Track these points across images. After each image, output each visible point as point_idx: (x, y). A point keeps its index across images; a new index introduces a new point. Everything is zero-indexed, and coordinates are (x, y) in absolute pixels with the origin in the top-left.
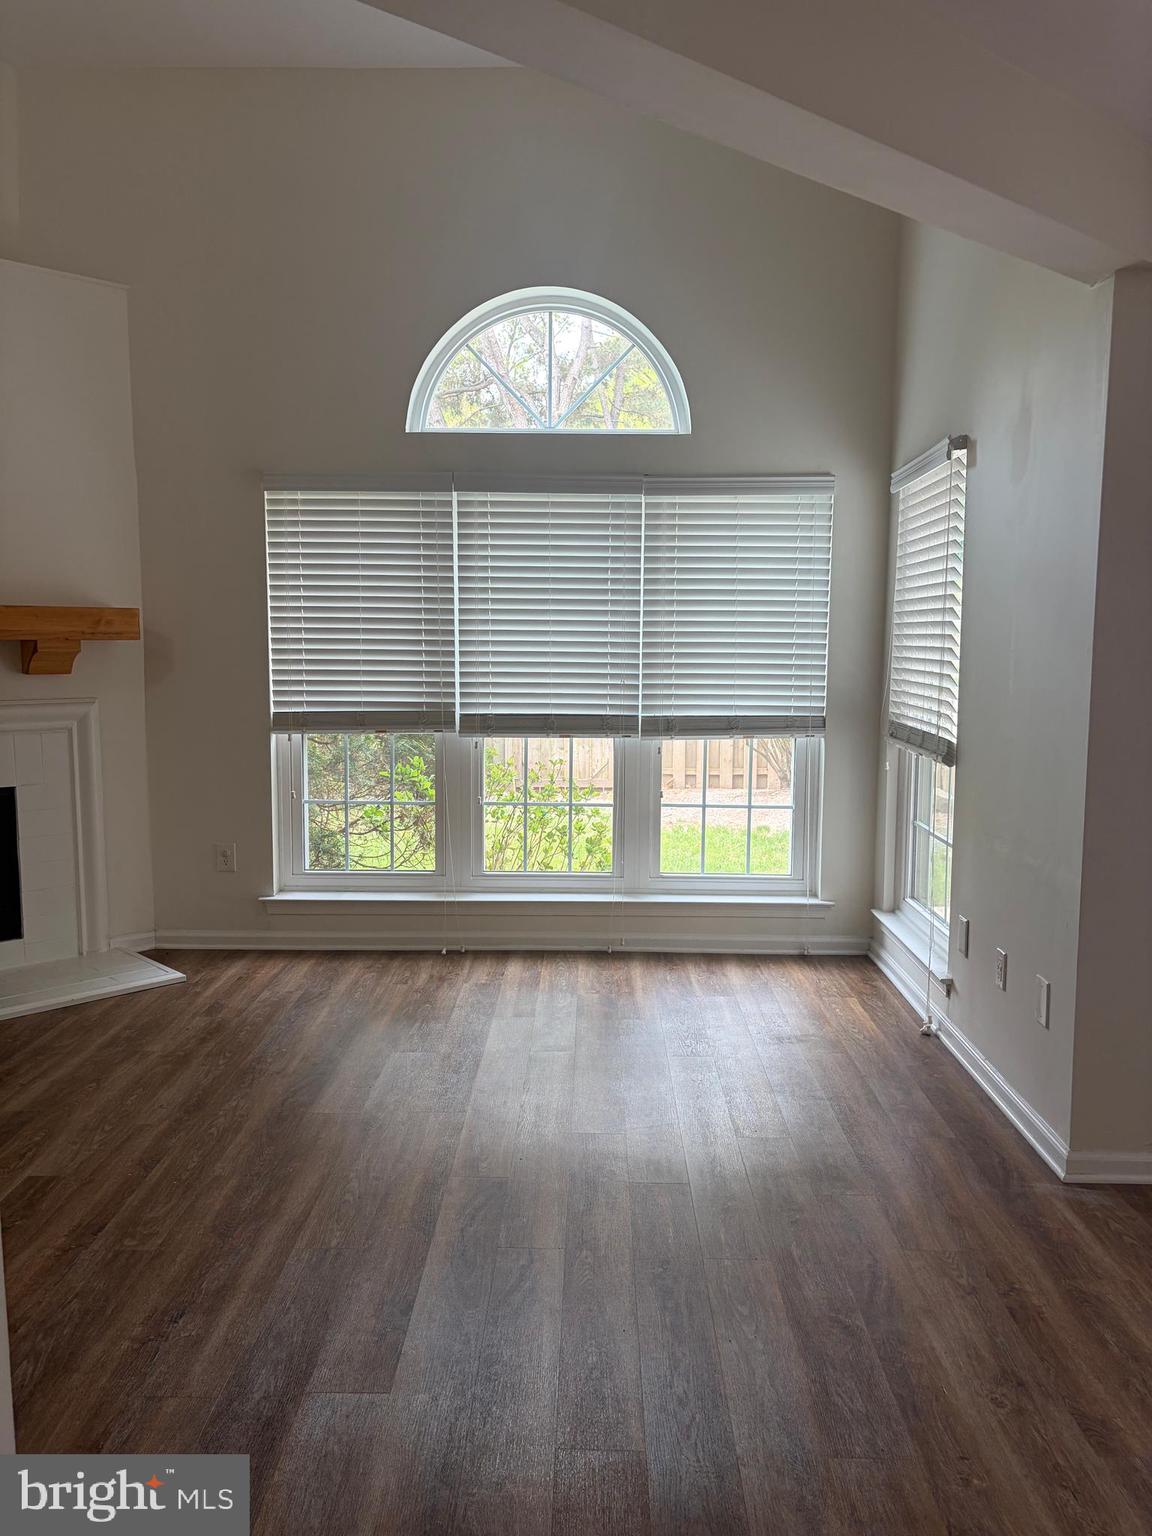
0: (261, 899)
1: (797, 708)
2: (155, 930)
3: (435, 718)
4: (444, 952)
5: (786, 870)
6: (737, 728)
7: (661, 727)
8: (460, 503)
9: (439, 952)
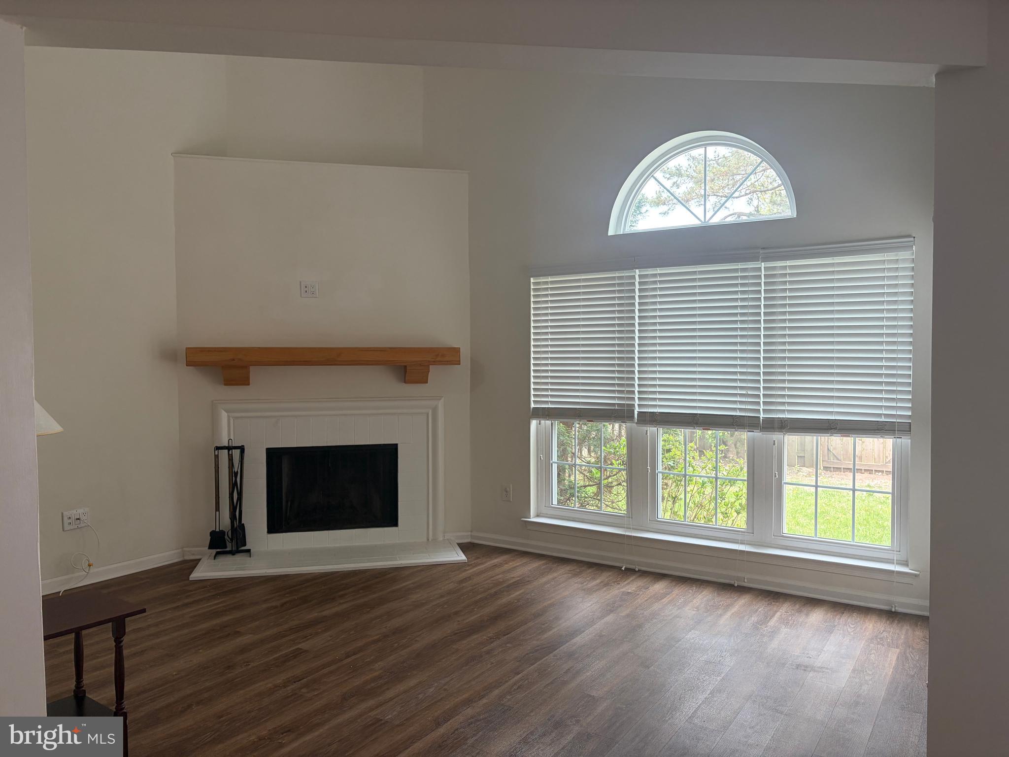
0: (522, 519)
1: (886, 415)
2: (471, 532)
3: (621, 414)
4: (623, 569)
5: (887, 542)
6: (835, 429)
7: (776, 425)
8: (640, 276)
9: (620, 568)
